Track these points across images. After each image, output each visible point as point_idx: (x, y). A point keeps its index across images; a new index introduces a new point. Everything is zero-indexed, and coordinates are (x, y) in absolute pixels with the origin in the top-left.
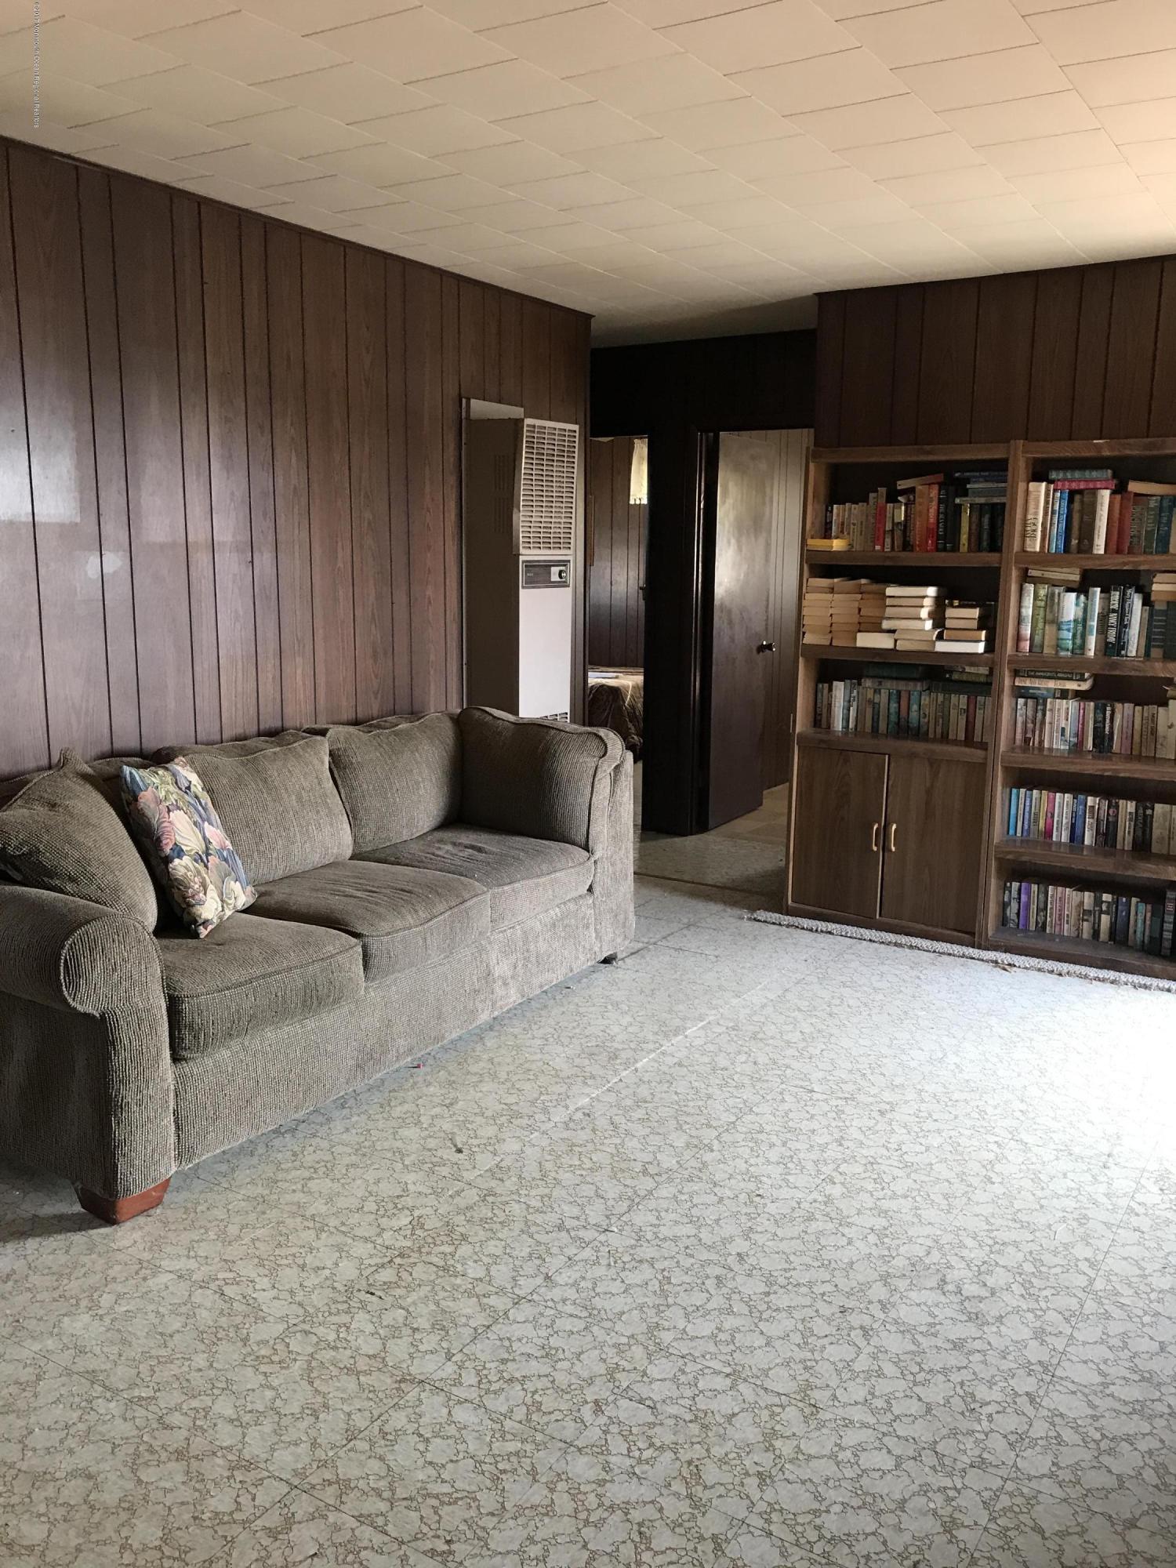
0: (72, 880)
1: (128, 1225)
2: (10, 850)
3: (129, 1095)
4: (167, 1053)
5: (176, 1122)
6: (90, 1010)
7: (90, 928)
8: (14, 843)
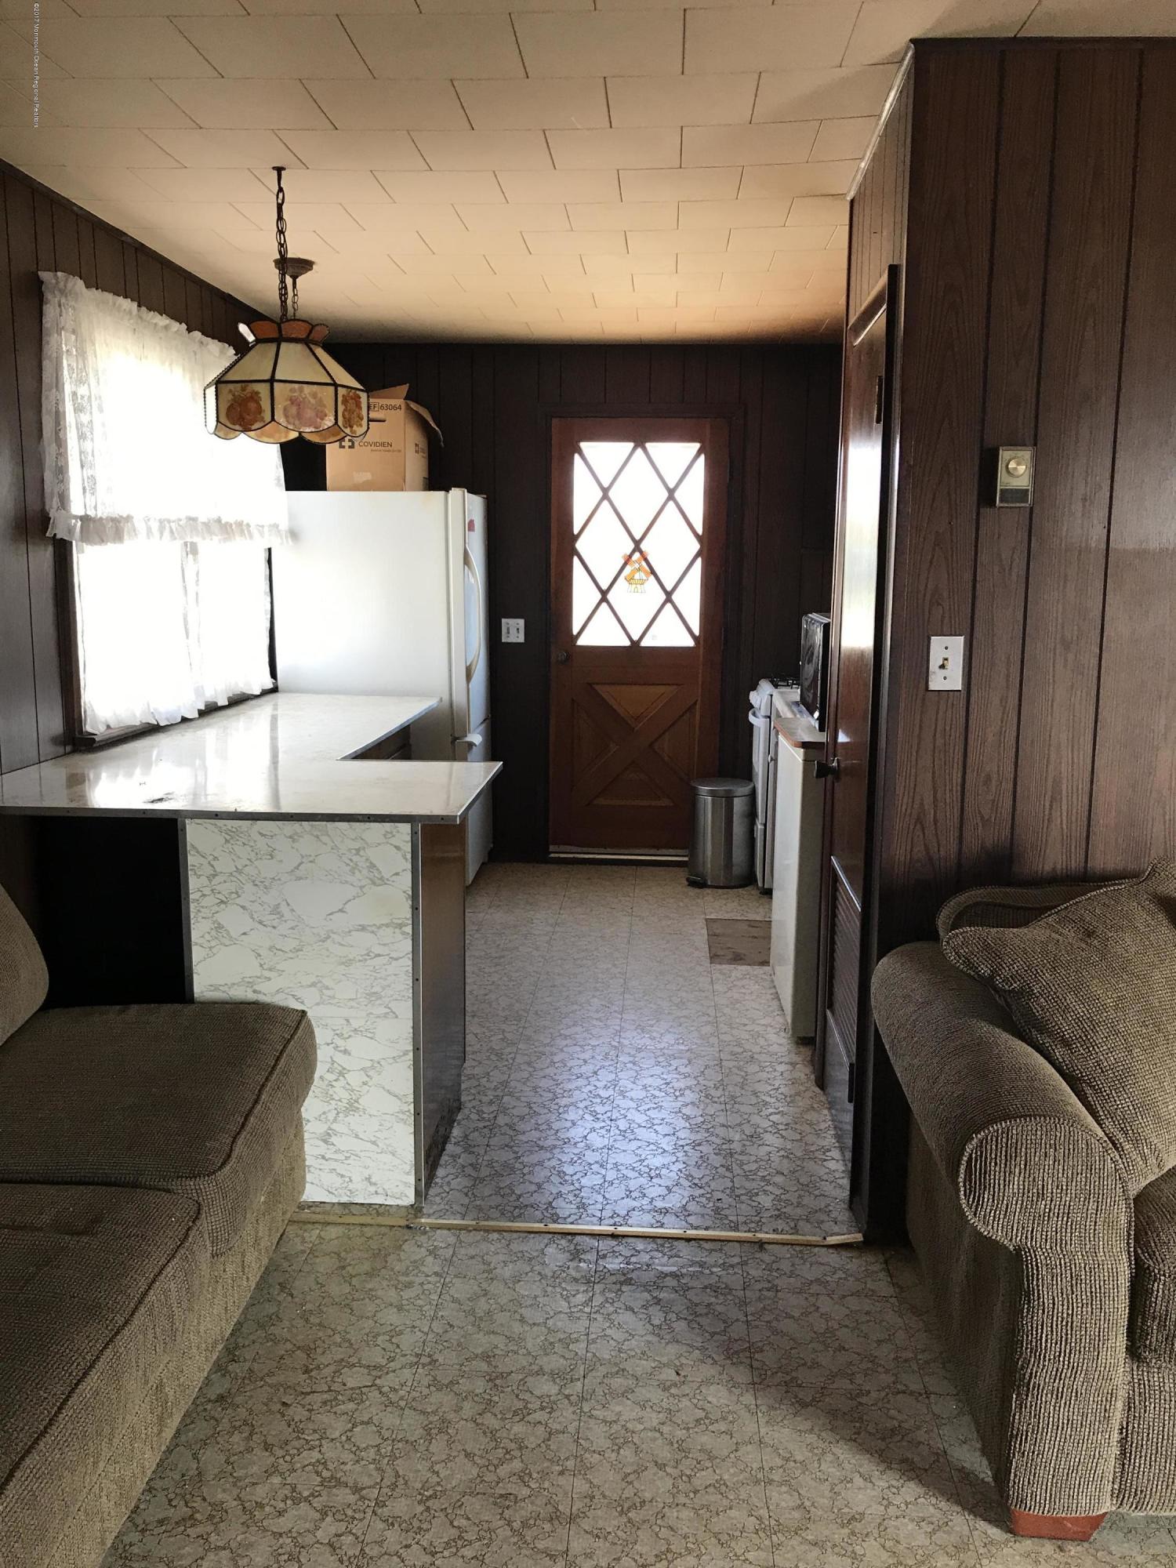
0: (1066, 1043)
1: (1028, 1544)
2: (998, 980)
3: (1042, 1375)
4: (1121, 1342)
5: (1123, 1442)
6: (999, 1236)
7: (1016, 1128)
8: (1005, 973)
